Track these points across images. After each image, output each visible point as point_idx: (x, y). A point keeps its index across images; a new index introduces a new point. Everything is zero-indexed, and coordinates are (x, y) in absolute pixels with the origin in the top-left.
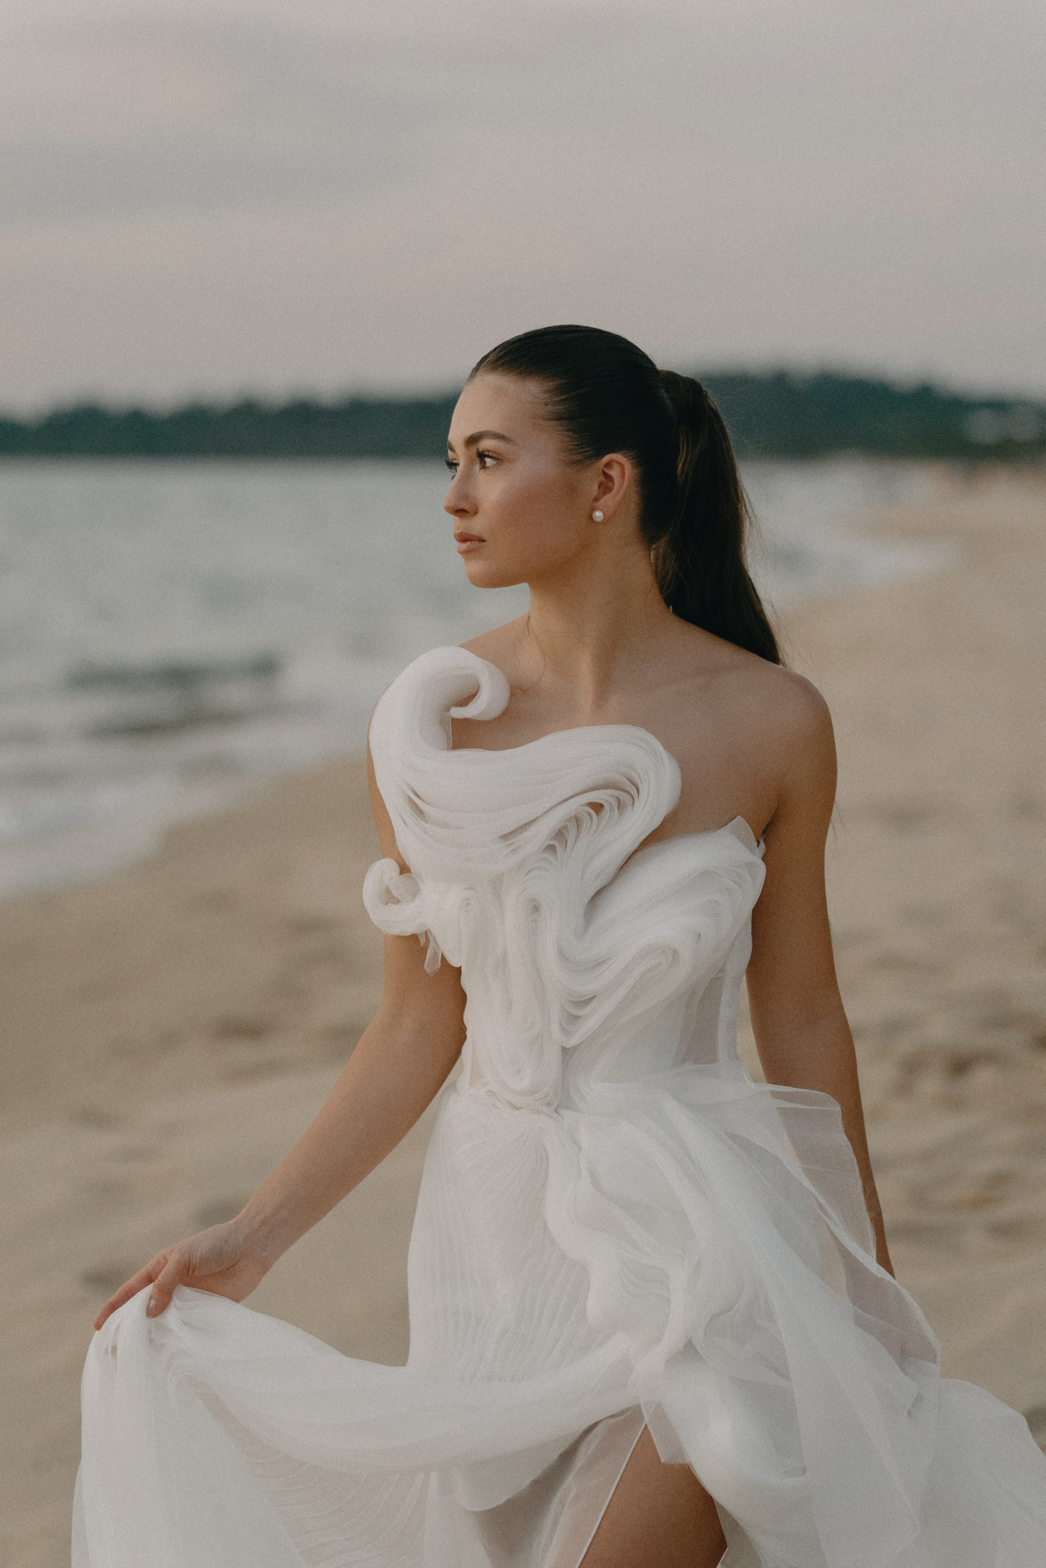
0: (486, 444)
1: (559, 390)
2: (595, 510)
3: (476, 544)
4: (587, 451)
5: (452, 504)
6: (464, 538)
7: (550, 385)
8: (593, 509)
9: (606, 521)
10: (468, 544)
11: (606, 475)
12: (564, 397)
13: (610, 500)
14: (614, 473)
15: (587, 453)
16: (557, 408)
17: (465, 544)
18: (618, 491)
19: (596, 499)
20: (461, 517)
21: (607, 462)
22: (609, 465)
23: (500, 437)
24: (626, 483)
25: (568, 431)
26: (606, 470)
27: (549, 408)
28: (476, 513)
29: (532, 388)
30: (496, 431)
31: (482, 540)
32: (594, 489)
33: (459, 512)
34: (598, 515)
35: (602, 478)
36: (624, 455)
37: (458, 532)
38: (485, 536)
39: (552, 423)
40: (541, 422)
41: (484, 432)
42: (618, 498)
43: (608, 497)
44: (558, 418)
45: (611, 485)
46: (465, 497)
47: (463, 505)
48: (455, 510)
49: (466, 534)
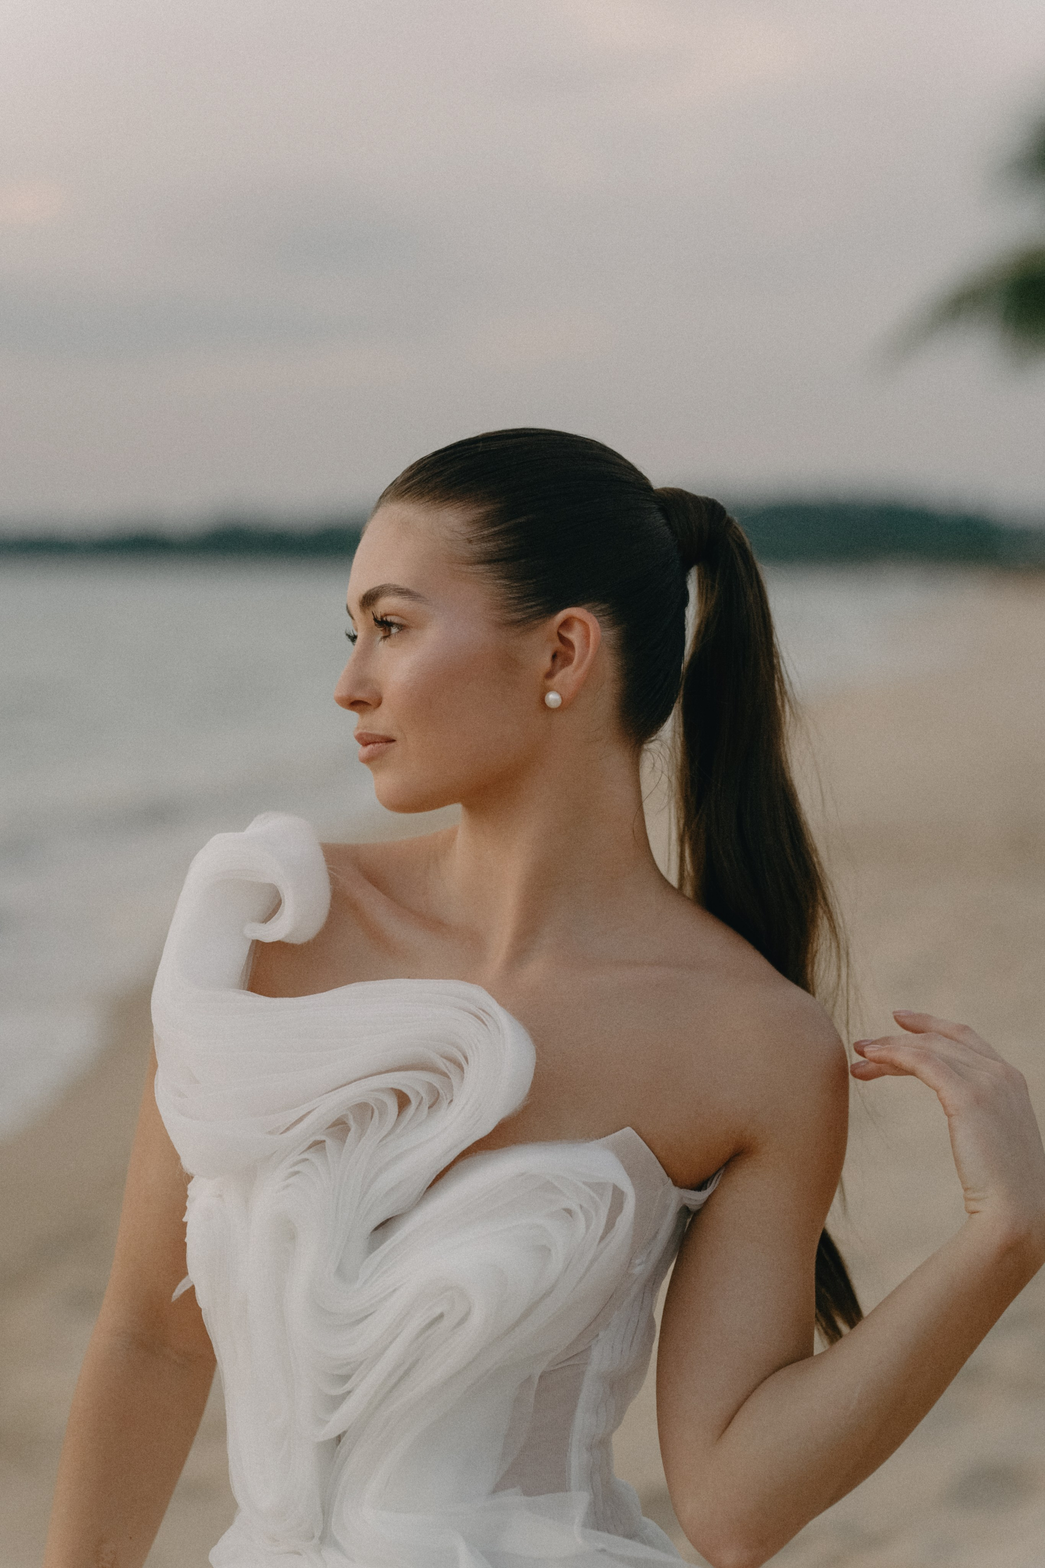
0: (386, 605)
1: (488, 520)
2: (550, 691)
3: (383, 746)
4: (531, 607)
5: (344, 693)
6: (365, 740)
7: (476, 512)
8: (546, 690)
9: (563, 707)
10: (370, 747)
11: (563, 639)
12: (496, 529)
13: (569, 676)
14: (574, 636)
15: (530, 610)
16: (489, 546)
17: (366, 748)
18: (581, 662)
19: (550, 675)
20: (360, 712)
21: (563, 620)
22: (567, 624)
23: (402, 593)
24: (591, 650)
25: (500, 578)
26: (561, 632)
27: (476, 548)
28: (379, 704)
29: (451, 519)
30: (397, 583)
31: (390, 740)
32: (545, 662)
33: (355, 704)
34: (553, 698)
35: (558, 644)
36: (589, 610)
37: (357, 733)
38: (395, 734)
39: (481, 568)
40: (464, 568)
41: (382, 587)
42: (581, 671)
43: (569, 669)
44: (489, 560)
45: (572, 654)
46: (361, 682)
47: (360, 695)
48: (352, 701)
49: (367, 735)
